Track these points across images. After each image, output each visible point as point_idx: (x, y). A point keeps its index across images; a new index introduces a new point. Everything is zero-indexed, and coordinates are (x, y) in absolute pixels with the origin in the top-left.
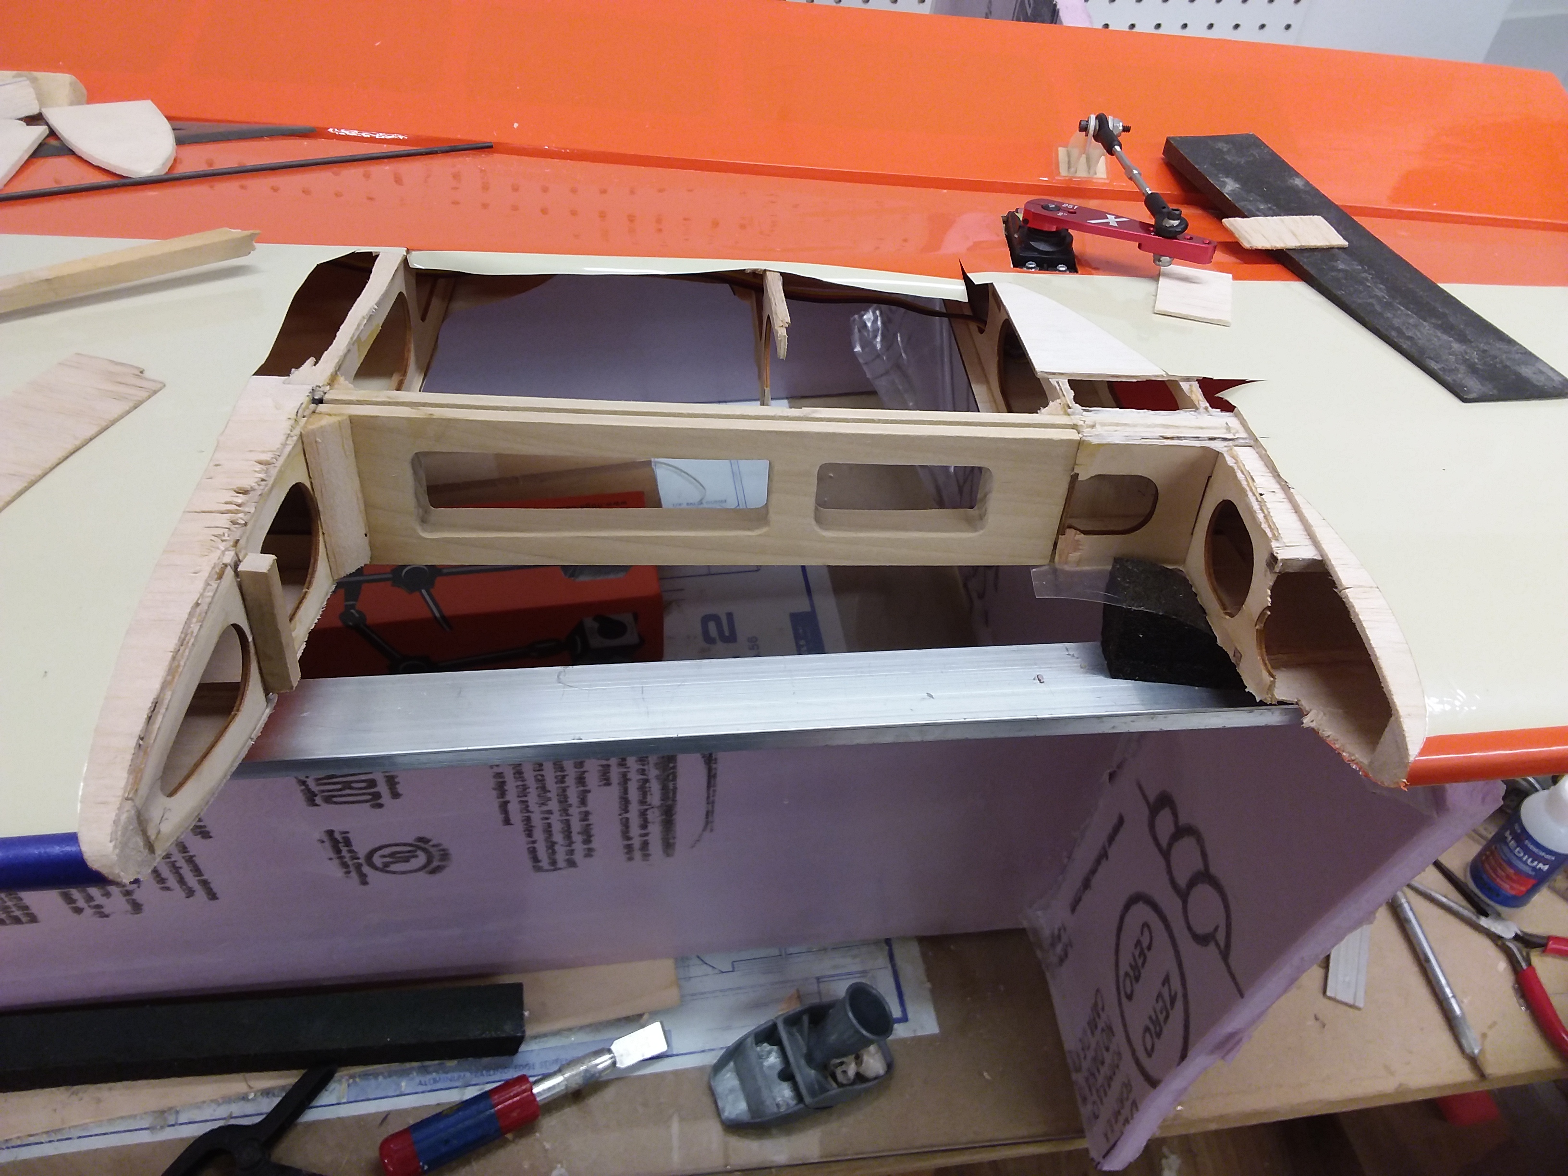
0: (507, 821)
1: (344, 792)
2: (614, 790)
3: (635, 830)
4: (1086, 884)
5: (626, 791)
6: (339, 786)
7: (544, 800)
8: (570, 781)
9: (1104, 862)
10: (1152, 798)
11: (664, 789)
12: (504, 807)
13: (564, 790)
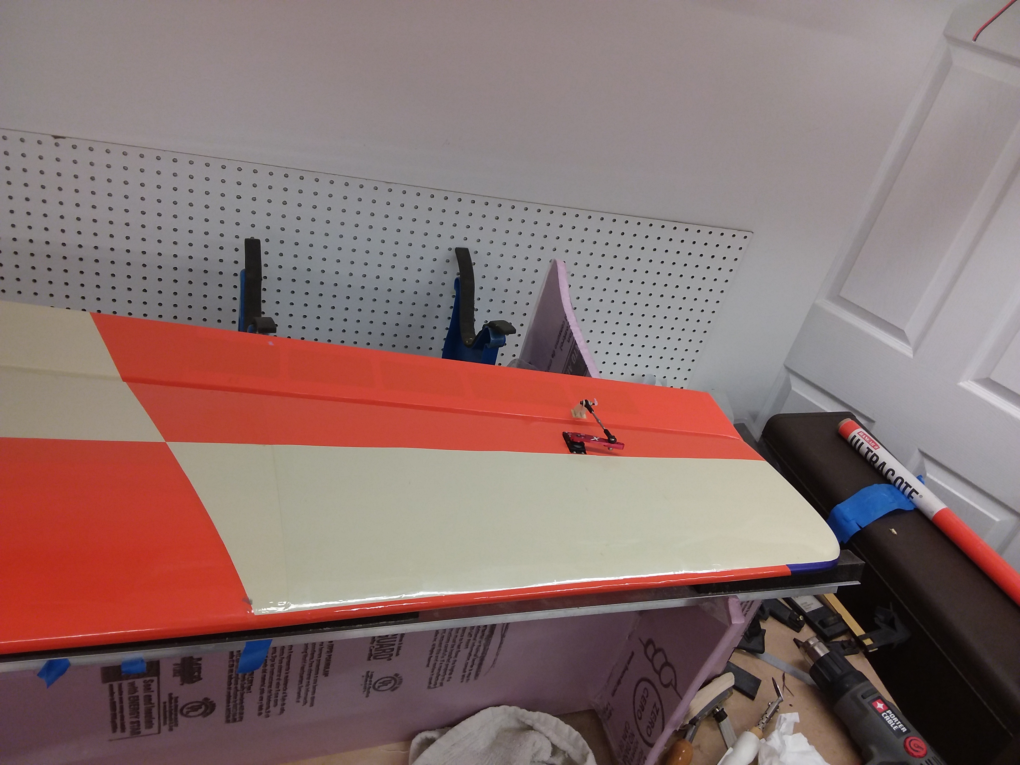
0: (428, 666)
1: (382, 654)
2: (468, 650)
3: (468, 668)
4: (619, 682)
5: (471, 651)
6: (381, 651)
7: (444, 654)
8: (455, 647)
9: (626, 672)
10: (645, 643)
11: (484, 649)
12: (429, 660)
13: (452, 651)
